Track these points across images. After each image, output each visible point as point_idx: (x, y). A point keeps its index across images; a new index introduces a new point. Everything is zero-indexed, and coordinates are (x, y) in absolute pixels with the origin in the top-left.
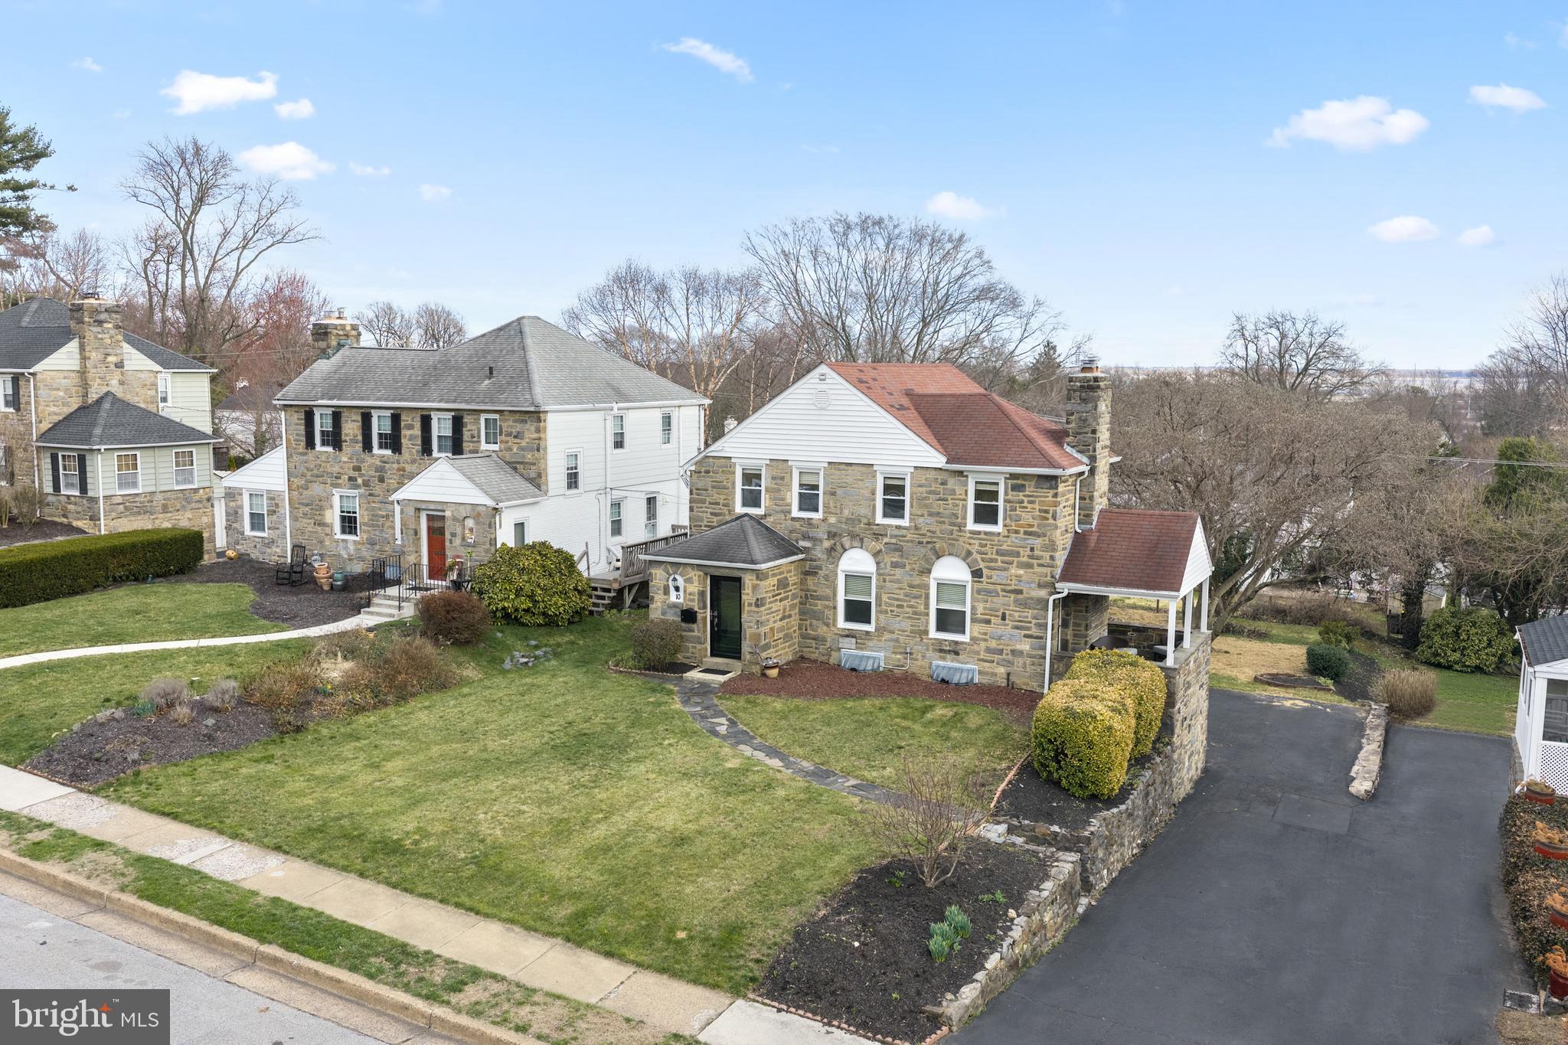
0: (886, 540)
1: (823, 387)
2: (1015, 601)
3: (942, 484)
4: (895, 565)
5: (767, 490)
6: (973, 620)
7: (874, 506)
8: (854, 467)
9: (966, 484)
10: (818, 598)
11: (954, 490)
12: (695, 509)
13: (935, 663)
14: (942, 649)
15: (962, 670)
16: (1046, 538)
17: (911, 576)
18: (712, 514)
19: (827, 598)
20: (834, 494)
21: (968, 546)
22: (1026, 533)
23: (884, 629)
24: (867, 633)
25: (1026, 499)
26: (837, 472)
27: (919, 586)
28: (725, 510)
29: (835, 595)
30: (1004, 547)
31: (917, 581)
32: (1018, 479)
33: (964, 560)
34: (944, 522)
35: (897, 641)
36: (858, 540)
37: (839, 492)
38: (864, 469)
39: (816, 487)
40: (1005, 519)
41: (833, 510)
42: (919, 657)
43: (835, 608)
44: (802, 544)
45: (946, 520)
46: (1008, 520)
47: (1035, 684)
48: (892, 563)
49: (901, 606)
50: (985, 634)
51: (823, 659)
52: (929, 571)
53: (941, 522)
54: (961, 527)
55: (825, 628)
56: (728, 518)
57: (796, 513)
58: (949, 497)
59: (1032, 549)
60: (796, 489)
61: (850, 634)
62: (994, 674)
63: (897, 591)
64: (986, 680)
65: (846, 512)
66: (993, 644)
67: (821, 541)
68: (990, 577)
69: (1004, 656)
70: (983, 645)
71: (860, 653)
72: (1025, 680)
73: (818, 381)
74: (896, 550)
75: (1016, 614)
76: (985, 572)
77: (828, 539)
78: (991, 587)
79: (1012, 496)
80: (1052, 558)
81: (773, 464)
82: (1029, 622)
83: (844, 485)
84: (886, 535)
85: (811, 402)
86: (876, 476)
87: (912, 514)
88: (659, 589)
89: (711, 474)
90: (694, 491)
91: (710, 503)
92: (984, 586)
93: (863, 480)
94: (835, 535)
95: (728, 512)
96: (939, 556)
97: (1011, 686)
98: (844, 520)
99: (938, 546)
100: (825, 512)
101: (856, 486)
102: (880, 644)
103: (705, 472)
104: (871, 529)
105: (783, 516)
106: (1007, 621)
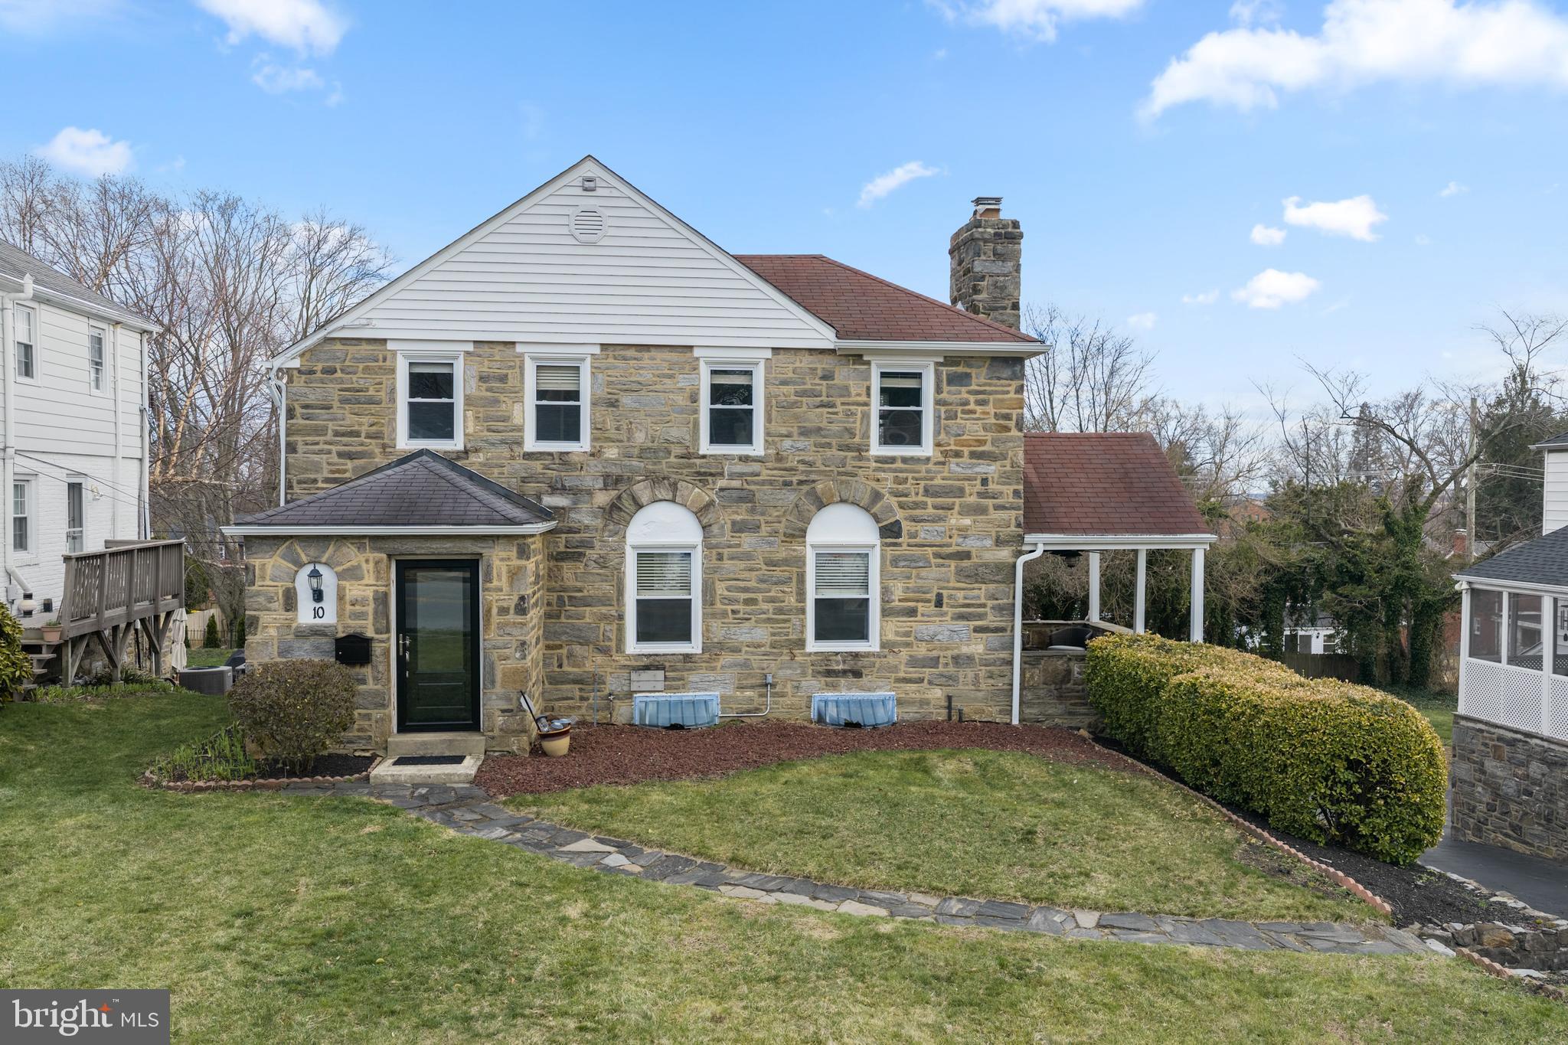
0: (721, 483)
1: (589, 202)
2: (959, 572)
3: (824, 378)
4: (739, 528)
5: (469, 401)
6: (886, 613)
7: (696, 424)
8: (653, 353)
9: (867, 377)
10: (586, 602)
11: (847, 388)
12: (301, 448)
13: (818, 696)
14: (828, 671)
15: (872, 703)
16: (1008, 462)
17: (770, 543)
18: (340, 455)
19: (605, 601)
20: (613, 404)
21: (874, 484)
22: (973, 455)
23: (721, 646)
24: (687, 657)
25: (972, 398)
26: (620, 363)
27: (786, 562)
28: (374, 446)
29: (620, 592)
30: (938, 481)
31: (782, 554)
32: (957, 364)
33: (867, 509)
34: (829, 445)
35: (746, 664)
36: (667, 487)
37: (626, 400)
38: (674, 356)
39: (574, 395)
40: (937, 433)
41: (612, 433)
42: (789, 689)
43: (621, 617)
44: (549, 501)
45: (834, 442)
46: (943, 436)
47: (995, 710)
48: (734, 523)
49: (753, 602)
50: (907, 634)
51: (599, 717)
52: (803, 533)
53: (823, 446)
54: (861, 450)
55: (600, 659)
56: (380, 460)
57: (531, 444)
58: (838, 401)
59: (985, 482)
60: (530, 401)
61: (652, 664)
62: (924, 703)
63: (746, 575)
64: (911, 713)
65: (640, 437)
66: (922, 651)
67: (590, 493)
68: (913, 535)
69: (941, 668)
70: (904, 654)
71: (674, 696)
72: (978, 705)
73: (579, 191)
74: (741, 500)
75: (960, 594)
76: (906, 526)
77: (605, 488)
78: (917, 551)
79: (949, 393)
80: (1016, 493)
81: (480, 351)
82: (984, 606)
83: (635, 387)
84: (722, 474)
85: (565, 230)
86: (695, 369)
87: (768, 434)
88: (270, 600)
89: (339, 374)
90: (299, 411)
91: (337, 434)
92: (904, 550)
93: (671, 377)
94: (618, 480)
95: (377, 451)
96: (821, 505)
97: (955, 718)
98: (636, 451)
99: (819, 487)
100: (594, 439)
101: (658, 387)
102: (712, 676)
103: (325, 371)
104: (690, 466)
105: (505, 452)
106: (945, 608)
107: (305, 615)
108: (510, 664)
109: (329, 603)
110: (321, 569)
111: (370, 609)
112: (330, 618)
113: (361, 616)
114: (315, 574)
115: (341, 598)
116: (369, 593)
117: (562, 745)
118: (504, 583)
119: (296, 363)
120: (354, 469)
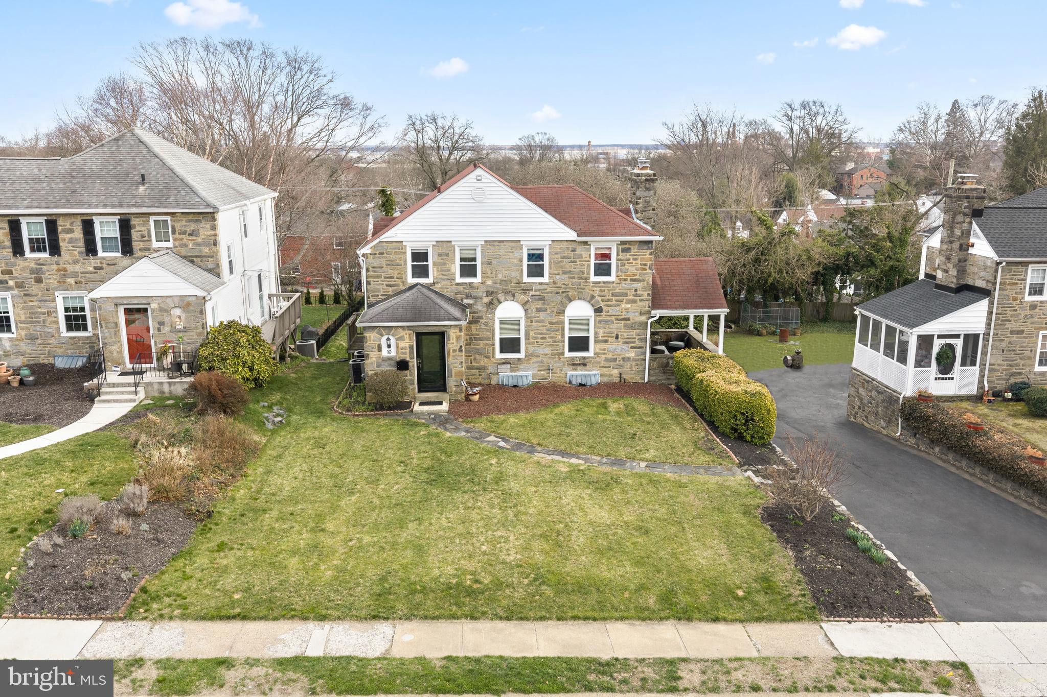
0: (532, 293)
1: (479, 185)
2: (625, 325)
3: (572, 251)
4: (538, 310)
5: (434, 264)
6: (596, 342)
7: (522, 270)
8: (505, 243)
9: (590, 250)
10: (480, 339)
11: (581, 255)
12: (372, 283)
13: (569, 373)
14: (574, 364)
15: (590, 376)
16: (645, 282)
17: (551, 316)
18: (387, 285)
19: (487, 339)
21: (592, 292)
22: (631, 280)
23: (532, 355)
24: (519, 359)
25: (631, 258)
26: (492, 248)
27: (557, 323)
28: (399, 282)
29: (493, 336)
30: (617, 291)
31: (555, 319)
32: (626, 244)
33: (589, 302)
34: (574, 277)
35: (542, 362)
36: (510, 294)
37: (494, 262)
38: (513, 244)
39: (474, 259)
40: (617, 272)
41: (490, 275)
42: (558, 371)
43: (494, 345)
44: (466, 301)
45: (576, 276)
46: (619, 273)
47: (638, 378)
48: (537, 308)
49: (544, 338)
50: (605, 350)
51: (486, 381)
52: (564, 312)
53: (571, 278)
54: (586, 279)
55: (486, 360)
56: (402, 288)
57: (459, 280)
58: (578, 260)
59: (636, 290)
60: (458, 263)
61: (506, 362)
62: (611, 375)
63: (542, 328)
64: (605, 380)
65: (500, 276)
66: (610, 356)
67: (481, 298)
68: (607, 312)
69: (617, 362)
70: (603, 357)
71: (514, 374)
72: (631, 376)
73: (475, 181)
74: (539, 299)
75: (625, 334)
76: (604, 308)
77: (487, 296)
78: (608, 318)
79: (623, 256)
80: (649, 294)
81: (438, 244)
82: (635, 338)
83: (498, 256)
84: (532, 290)
85: (470, 197)
86: (521, 249)
87: (550, 274)
88: (373, 348)
89: (385, 255)
90: (371, 269)
91: (385, 277)
92: (603, 318)
93: (512, 252)
94: (492, 293)
95: (401, 284)
96: (570, 301)
97: (623, 381)
98: (499, 282)
99: (570, 294)
100: (483, 277)
101: (507, 257)
102: (528, 366)
103: (380, 254)
104: (520, 287)
105: (448, 283)
106: (619, 340)
107: (385, 352)
108: (457, 369)
109: (393, 349)
110: (390, 337)
111: (408, 351)
112: (393, 353)
113: (405, 353)
114: (388, 339)
115: (397, 347)
116: (407, 345)
117: (477, 397)
118: (454, 341)
119: (369, 251)
120: (393, 291)
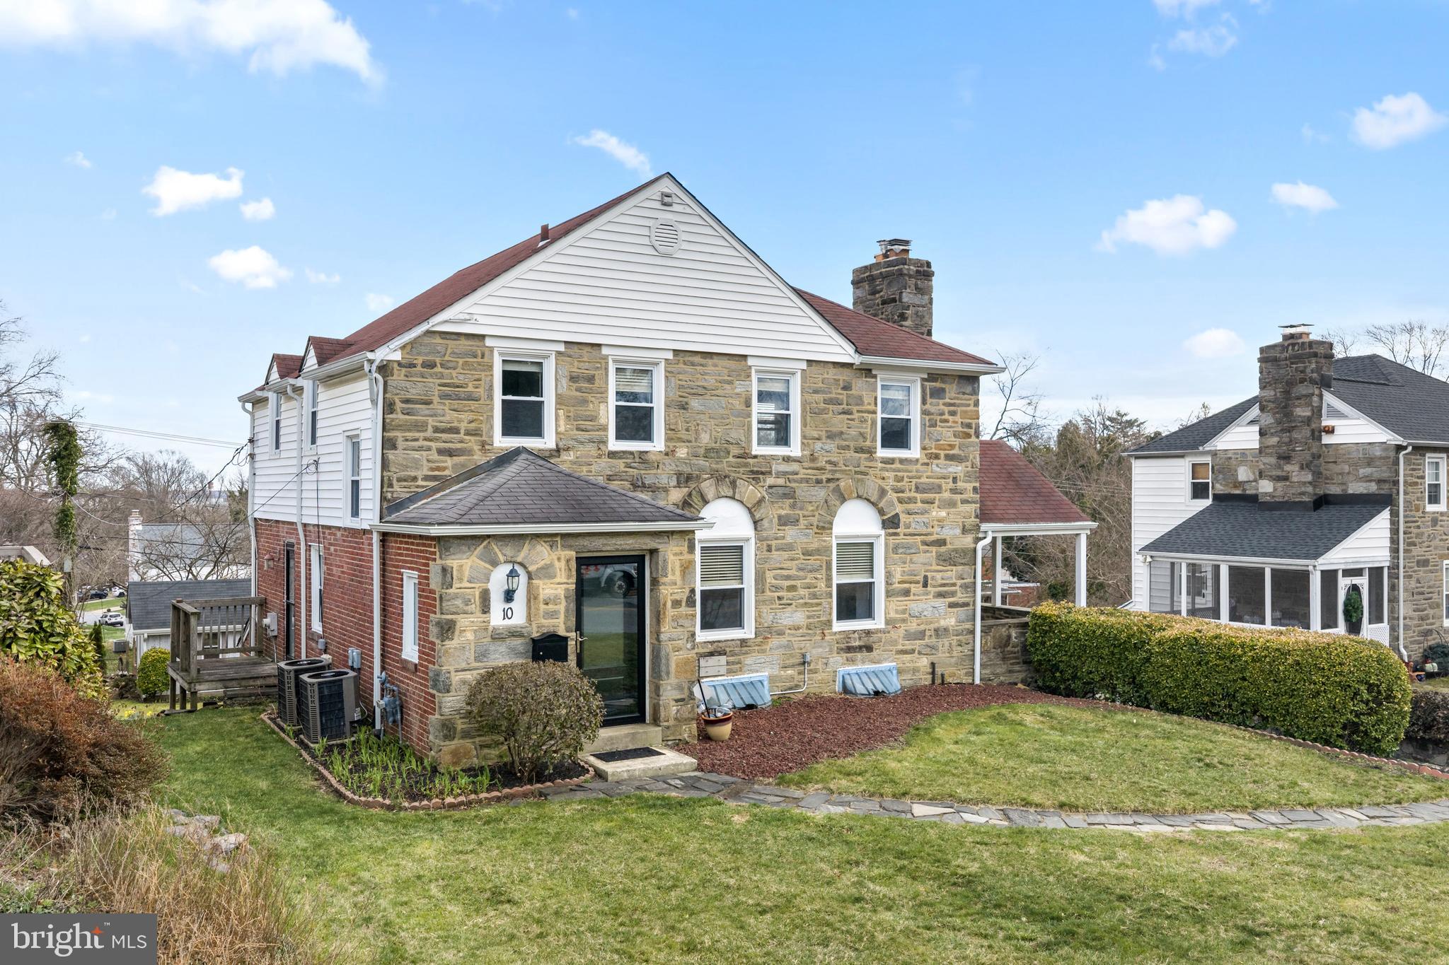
0: (770, 481)
1: (667, 217)
2: (939, 557)
3: (845, 388)
4: (784, 521)
5: (560, 401)
6: (889, 594)
7: (749, 427)
8: (716, 360)
9: (875, 389)
11: (860, 398)
12: (401, 444)
13: (841, 671)
14: (849, 648)
15: (884, 674)
16: (969, 464)
17: (806, 535)
18: (441, 452)
20: (684, 407)
21: (880, 482)
22: (947, 457)
23: (767, 630)
24: (743, 642)
25: (946, 409)
26: (689, 369)
27: (818, 552)
28: (472, 442)
30: (924, 480)
31: (815, 544)
32: (936, 380)
33: (874, 504)
34: (848, 448)
35: (789, 646)
36: (728, 484)
37: (695, 403)
38: (732, 364)
39: (648, 398)
40: (923, 438)
41: (683, 434)
42: (820, 666)
45: (852, 445)
46: (927, 441)
47: (964, 672)
48: (780, 517)
49: (792, 588)
50: (904, 612)
52: (830, 525)
53: (844, 448)
54: (871, 452)
56: (479, 458)
57: (614, 445)
58: (855, 409)
59: (955, 480)
60: (612, 402)
61: (716, 651)
62: (915, 670)
63: (788, 564)
64: (908, 681)
65: (705, 439)
66: (913, 626)
68: (908, 526)
69: (927, 640)
70: (902, 629)
71: (735, 679)
72: (951, 669)
73: (658, 205)
74: (785, 496)
75: (939, 576)
76: (903, 518)
77: (678, 485)
78: (910, 540)
79: (936, 406)
80: (975, 489)
81: (570, 352)
82: (954, 585)
83: (701, 391)
84: (770, 473)
85: (646, 240)
86: (749, 376)
87: (804, 437)
88: (467, 602)
89: (438, 369)
90: (399, 405)
91: (437, 430)
92: (901, 539)
93: (730, 383)
94: (689, 478)
95: (476, 448)
96: (843, 500)
97: (938, 681)
98: (702, 451)
99: (842, 484)
100: (668, 439)
101: (719, 392)
102: (762, 658)
103: (425, 365)
104: (746, 465)
105: (592, 449)
106: (929, 588)
107: (496, 619)
108: (683, 654)
109: (520, 604)
110: (516, 568)
111: (562, 607)
112: (521, 618)
113: (553, 615)
114: (510, 575)
115: (532, 598)
116: (561, 591)
118: (677, 577)
119: (397, 356)
120: (455, 466)
